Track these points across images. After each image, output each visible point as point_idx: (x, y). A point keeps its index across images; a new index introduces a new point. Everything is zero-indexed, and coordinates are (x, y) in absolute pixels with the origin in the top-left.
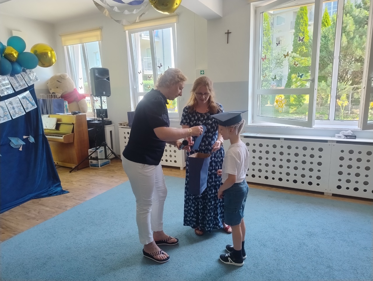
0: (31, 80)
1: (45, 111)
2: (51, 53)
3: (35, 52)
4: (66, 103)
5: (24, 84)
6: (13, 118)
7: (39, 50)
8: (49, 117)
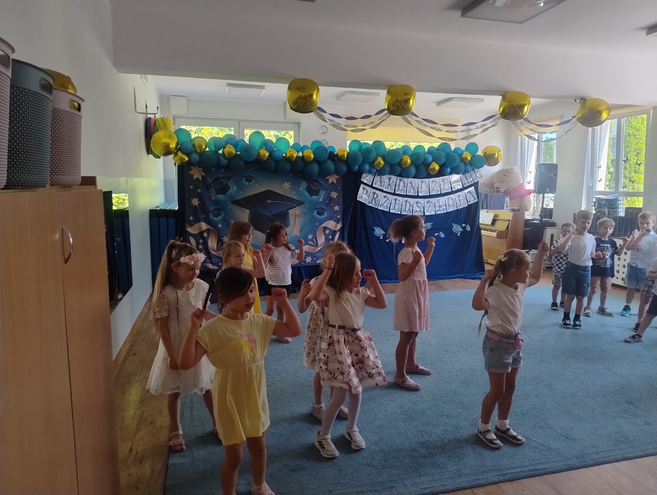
0: (477, 177)
1: (485, 206)
2: (498, 154)
3: (485, 154)
4: (507, 199)
5: (471, 181)
6: (459, 208)
7: (488, 152)
8: (488, 212)
